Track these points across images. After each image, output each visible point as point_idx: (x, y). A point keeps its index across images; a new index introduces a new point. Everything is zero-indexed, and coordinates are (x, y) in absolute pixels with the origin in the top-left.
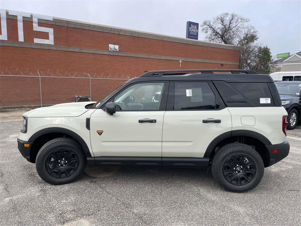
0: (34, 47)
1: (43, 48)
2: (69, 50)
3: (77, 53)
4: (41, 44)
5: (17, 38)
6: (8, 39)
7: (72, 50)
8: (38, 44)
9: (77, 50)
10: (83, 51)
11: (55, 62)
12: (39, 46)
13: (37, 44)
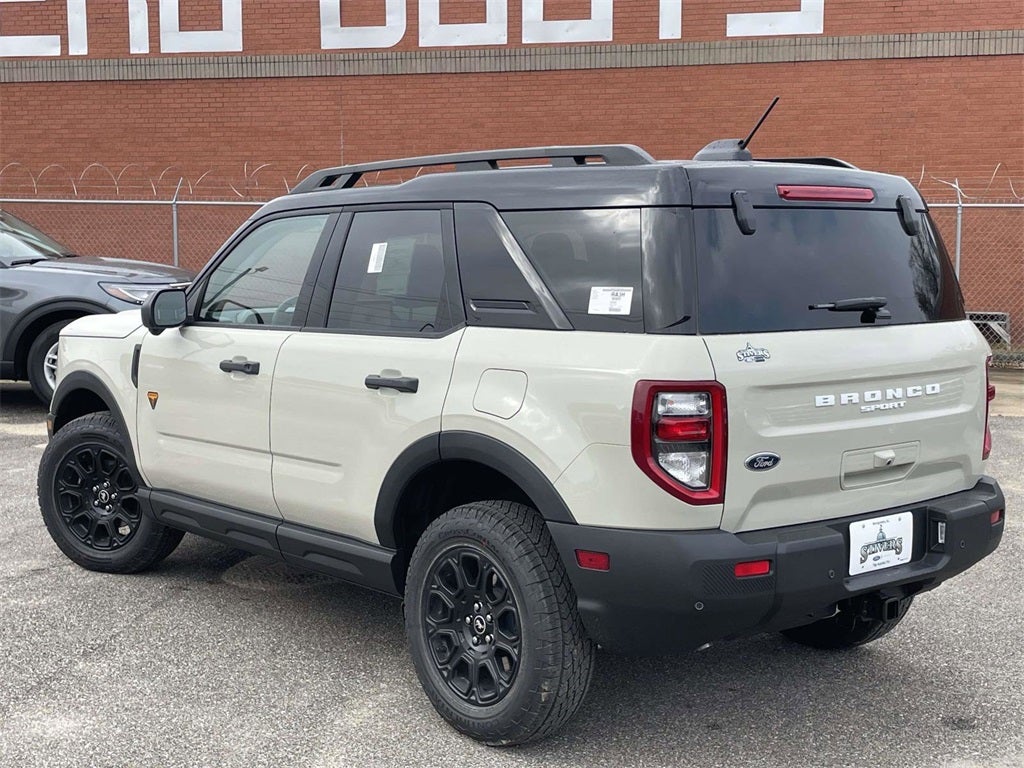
0: (725, 57)
1: (766, 57)
2: (903, 51)
3: (947, 63)
4: (758, 37)
5: (655, 25)
6: (614, 34)
7: (919, 50)
8: (744, 42)
9: (948, 48)
10: (987, 48)
11: (822, 128)
12: (749, 50)
13: (739, 42)
